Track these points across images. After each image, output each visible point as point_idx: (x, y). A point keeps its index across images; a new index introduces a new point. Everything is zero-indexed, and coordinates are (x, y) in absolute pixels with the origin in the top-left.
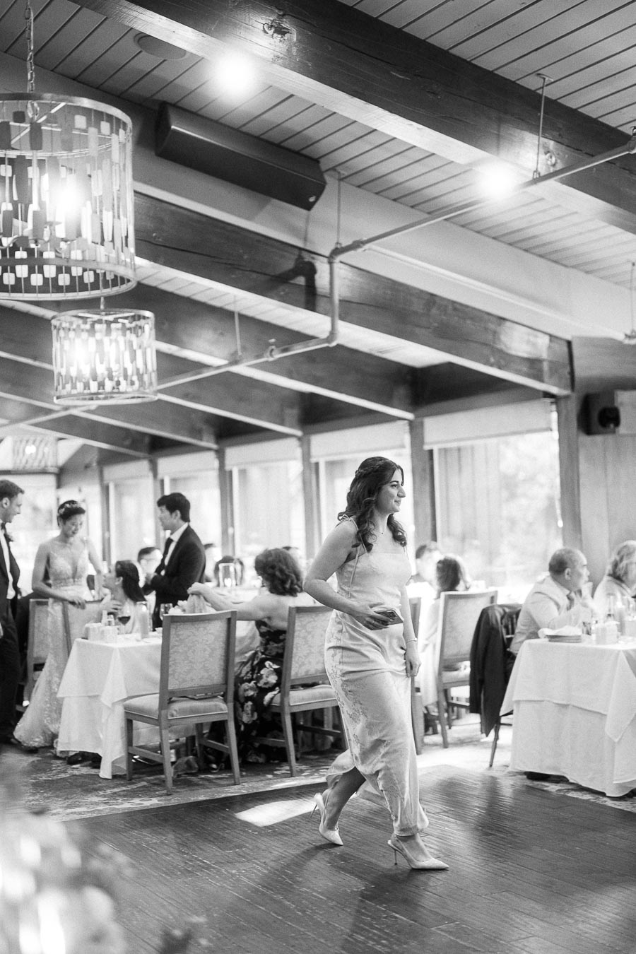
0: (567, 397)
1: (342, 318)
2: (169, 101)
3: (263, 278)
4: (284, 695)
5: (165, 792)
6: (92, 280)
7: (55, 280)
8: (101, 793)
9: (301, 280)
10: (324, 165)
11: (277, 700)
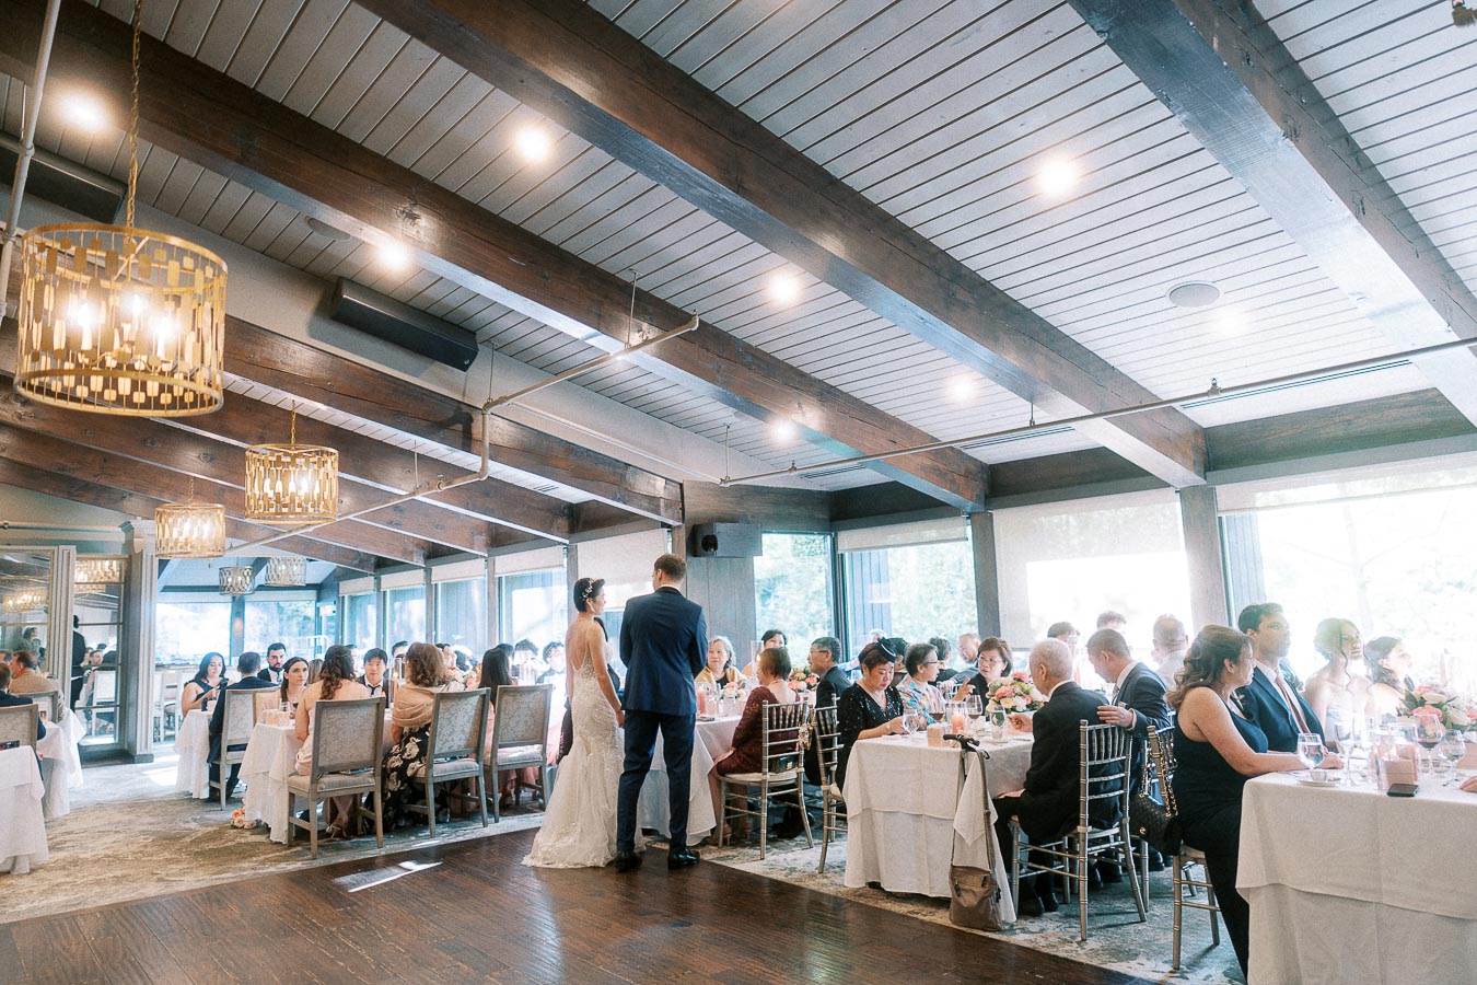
0: (679, 527)
1: (491, 458)
2: (345, 276)
3: (424, 423)
4: (429, 767)
5: (310, 856)
6: (192, 400)
7: (157, 399)
8: (254, 859)
9: (459, 427)
10: (479, 338)
11: (422, 773)
